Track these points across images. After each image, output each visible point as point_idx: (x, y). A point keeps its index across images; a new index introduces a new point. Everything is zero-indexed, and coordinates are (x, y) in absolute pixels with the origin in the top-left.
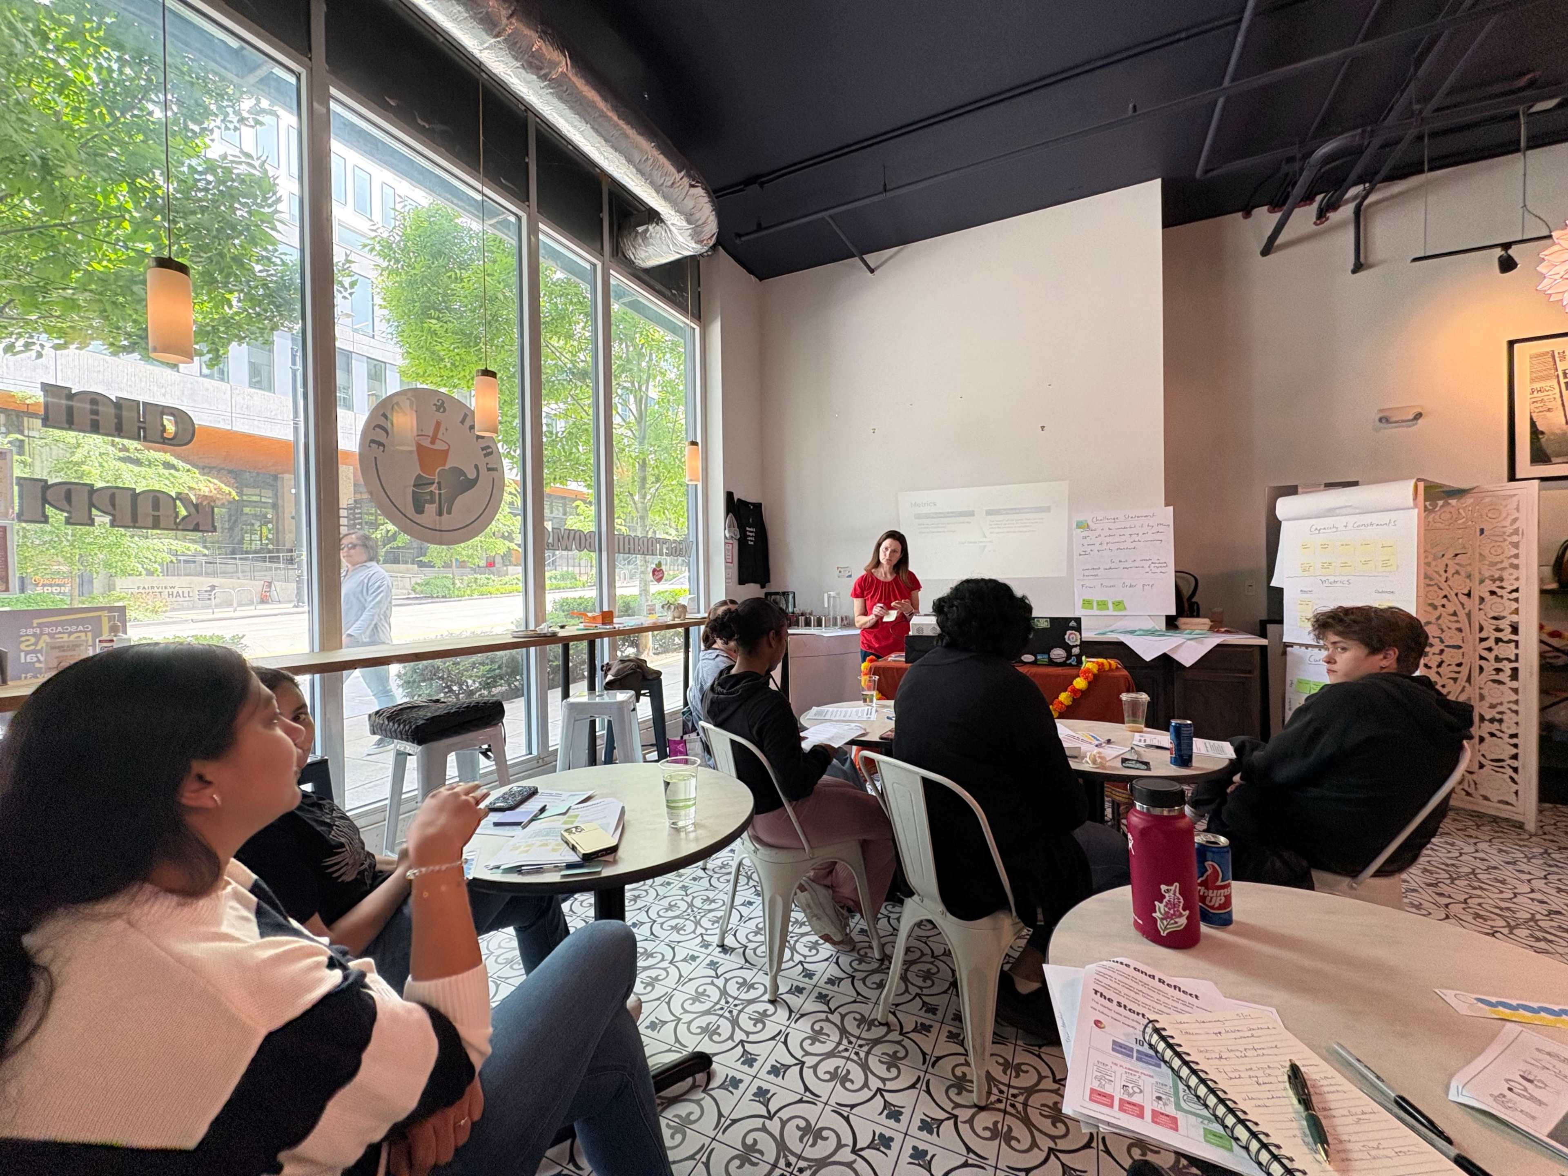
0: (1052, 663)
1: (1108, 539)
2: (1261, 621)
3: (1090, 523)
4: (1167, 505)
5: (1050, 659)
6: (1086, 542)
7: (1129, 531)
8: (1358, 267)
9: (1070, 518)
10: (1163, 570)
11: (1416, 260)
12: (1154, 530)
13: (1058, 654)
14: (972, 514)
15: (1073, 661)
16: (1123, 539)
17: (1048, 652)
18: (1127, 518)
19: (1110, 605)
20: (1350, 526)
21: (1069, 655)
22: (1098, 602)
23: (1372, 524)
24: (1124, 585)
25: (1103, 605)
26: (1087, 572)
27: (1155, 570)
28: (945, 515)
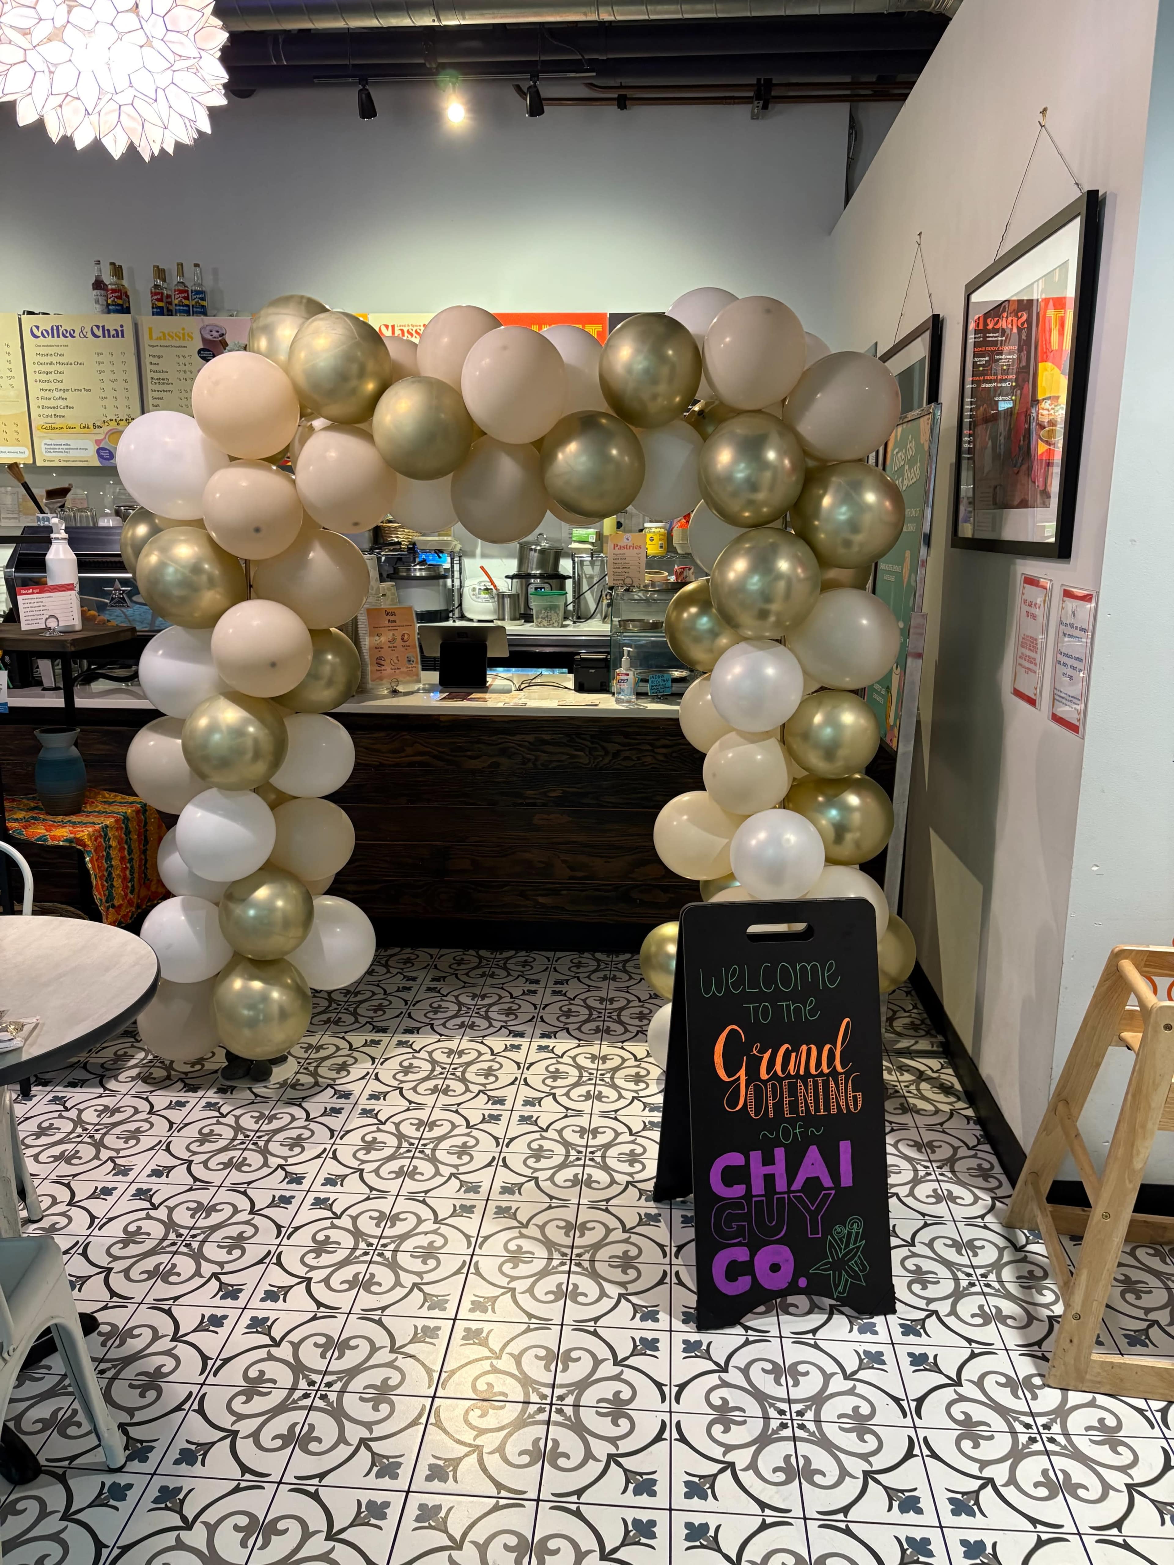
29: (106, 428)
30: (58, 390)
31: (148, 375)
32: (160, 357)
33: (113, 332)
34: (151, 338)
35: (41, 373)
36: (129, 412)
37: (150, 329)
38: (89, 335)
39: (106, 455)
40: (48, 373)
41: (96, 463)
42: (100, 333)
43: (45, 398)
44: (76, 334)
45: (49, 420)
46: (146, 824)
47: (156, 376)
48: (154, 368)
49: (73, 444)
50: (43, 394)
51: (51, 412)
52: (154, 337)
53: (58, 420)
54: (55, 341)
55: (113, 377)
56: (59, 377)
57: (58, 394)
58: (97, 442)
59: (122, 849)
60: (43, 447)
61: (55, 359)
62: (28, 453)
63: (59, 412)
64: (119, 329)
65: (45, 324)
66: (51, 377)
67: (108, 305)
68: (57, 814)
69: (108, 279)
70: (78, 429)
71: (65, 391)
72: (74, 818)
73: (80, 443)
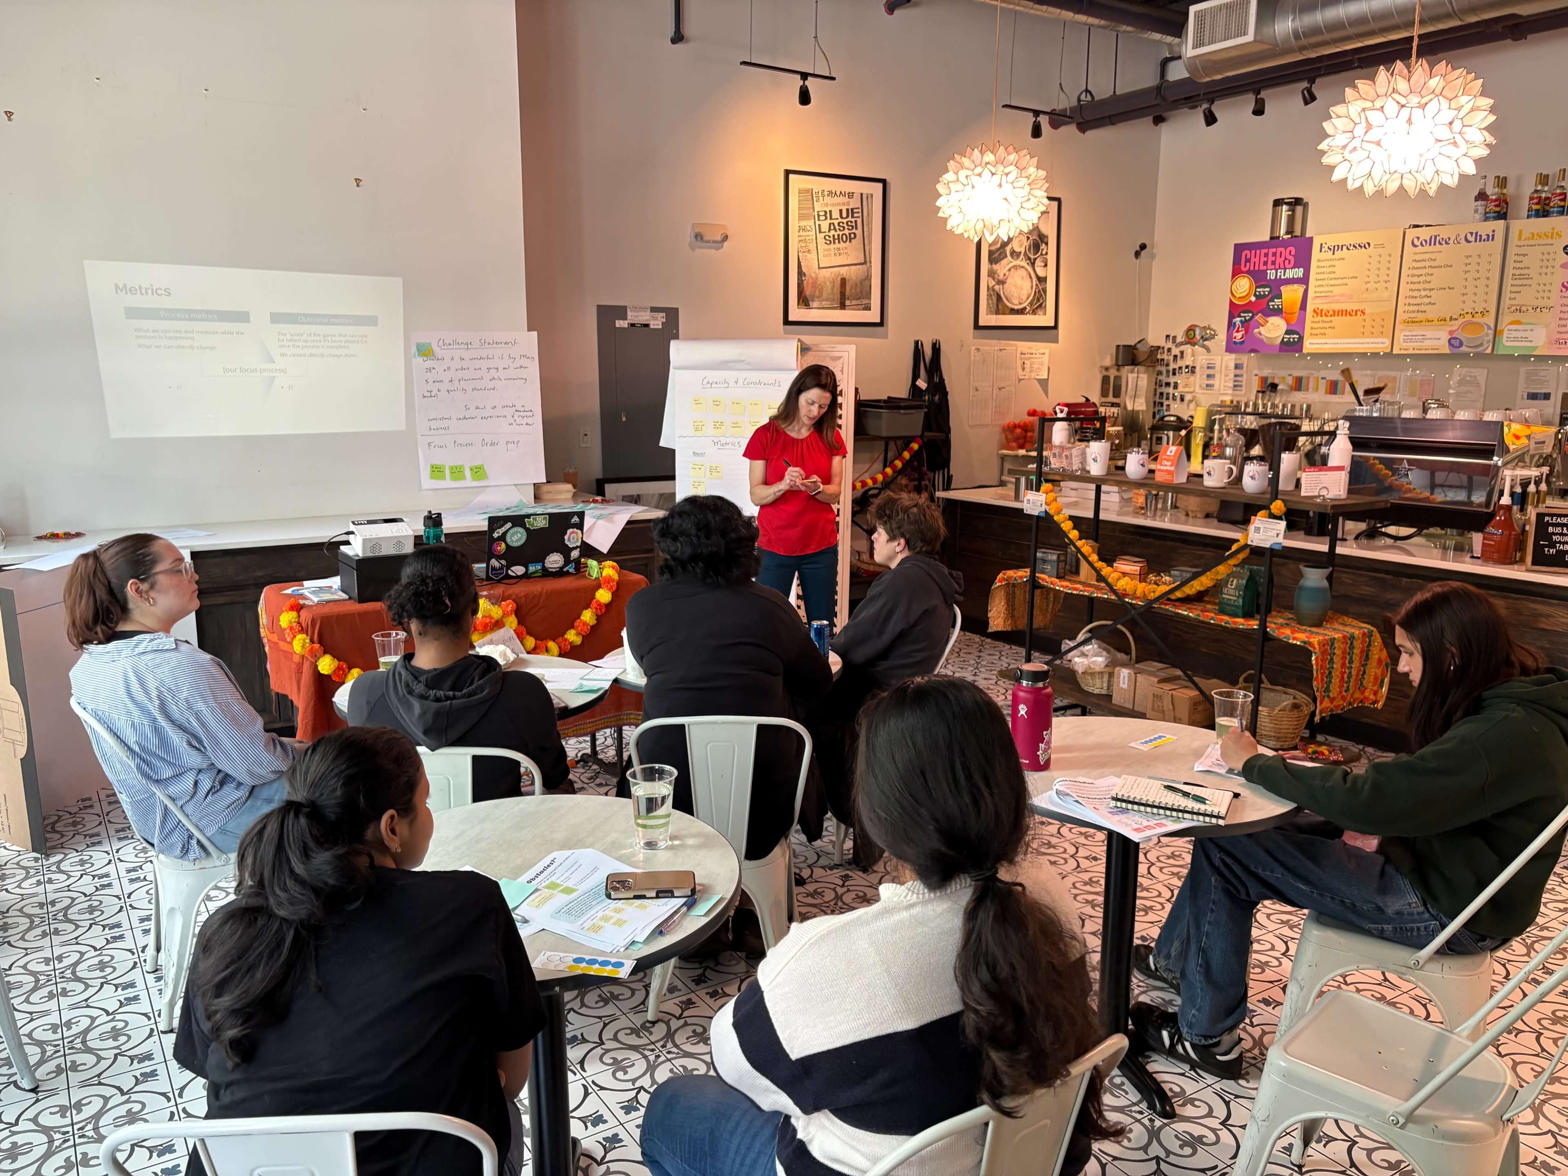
0: (546, 574)
1: (460, 374)
2: (598, 481)
3: (436, 348)
4: (530, 329)
5: (544, 569)
6: (431, 377)
7: (484, 364)
8: (678, 38)
9: (407, 337)
10: (530, 421)
11: (744, 63)
12: (516, 364)
13: (554, 560)
14: (243, 317)
15: (571, 568)
16: (478, 374)
17: (542, 561)
18: (483, 343)
19: (468, 473)
20: (740, 382)
21: (567, 561)
22: (451, 468)
23: (760, 383)
24: (484, 443)
25: (457, 472)
26: (434, 424)
27: (520, 421)
28: (189, 315)
29: (1461, 321)
30: (1425, 290)
31: (1509, 271)
32: (1524, 255)
33: (1484, 237)
34: (1520, 239)
35: (1413, 276)
36: (1485, 305)
37: (1521, 232)
38: (1463, 241)
39: (1457, 343)
40: (1419, 276)
41: (1446, 350)
42: (1472, 239)
43: (1413, 297)
44: (1451, 242)
45: (1412, 315)
46: (1369, 645)
47: (1517, 272)
48: (1518, 265)
49: (1429, 334)
50: (1411, 294)
51: (1415, 308)
52: (1523, 238)
53: (1419, 315)
54: (1432, 248)
55: (1477, 276)
56: (1428, 278)
57: (1423, 293)
58: (1451, 332)
59: (1344, 658)
60: (1402, 337)
61: (1427, 264)
62: (1388, 342)
63: (1422, 308)
64: (1491, 234)
65: (1425, 234)
66: (1421, 279)
67: (1486, 213)
68: (1303, 625)
69: (1492, 191)
70: (1436, 322)
71: (1431, 290)
72: (1314, 629)
73: (1437, 334)
